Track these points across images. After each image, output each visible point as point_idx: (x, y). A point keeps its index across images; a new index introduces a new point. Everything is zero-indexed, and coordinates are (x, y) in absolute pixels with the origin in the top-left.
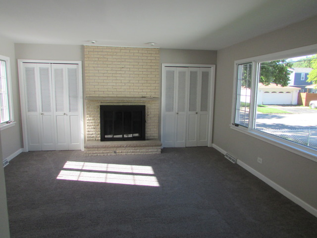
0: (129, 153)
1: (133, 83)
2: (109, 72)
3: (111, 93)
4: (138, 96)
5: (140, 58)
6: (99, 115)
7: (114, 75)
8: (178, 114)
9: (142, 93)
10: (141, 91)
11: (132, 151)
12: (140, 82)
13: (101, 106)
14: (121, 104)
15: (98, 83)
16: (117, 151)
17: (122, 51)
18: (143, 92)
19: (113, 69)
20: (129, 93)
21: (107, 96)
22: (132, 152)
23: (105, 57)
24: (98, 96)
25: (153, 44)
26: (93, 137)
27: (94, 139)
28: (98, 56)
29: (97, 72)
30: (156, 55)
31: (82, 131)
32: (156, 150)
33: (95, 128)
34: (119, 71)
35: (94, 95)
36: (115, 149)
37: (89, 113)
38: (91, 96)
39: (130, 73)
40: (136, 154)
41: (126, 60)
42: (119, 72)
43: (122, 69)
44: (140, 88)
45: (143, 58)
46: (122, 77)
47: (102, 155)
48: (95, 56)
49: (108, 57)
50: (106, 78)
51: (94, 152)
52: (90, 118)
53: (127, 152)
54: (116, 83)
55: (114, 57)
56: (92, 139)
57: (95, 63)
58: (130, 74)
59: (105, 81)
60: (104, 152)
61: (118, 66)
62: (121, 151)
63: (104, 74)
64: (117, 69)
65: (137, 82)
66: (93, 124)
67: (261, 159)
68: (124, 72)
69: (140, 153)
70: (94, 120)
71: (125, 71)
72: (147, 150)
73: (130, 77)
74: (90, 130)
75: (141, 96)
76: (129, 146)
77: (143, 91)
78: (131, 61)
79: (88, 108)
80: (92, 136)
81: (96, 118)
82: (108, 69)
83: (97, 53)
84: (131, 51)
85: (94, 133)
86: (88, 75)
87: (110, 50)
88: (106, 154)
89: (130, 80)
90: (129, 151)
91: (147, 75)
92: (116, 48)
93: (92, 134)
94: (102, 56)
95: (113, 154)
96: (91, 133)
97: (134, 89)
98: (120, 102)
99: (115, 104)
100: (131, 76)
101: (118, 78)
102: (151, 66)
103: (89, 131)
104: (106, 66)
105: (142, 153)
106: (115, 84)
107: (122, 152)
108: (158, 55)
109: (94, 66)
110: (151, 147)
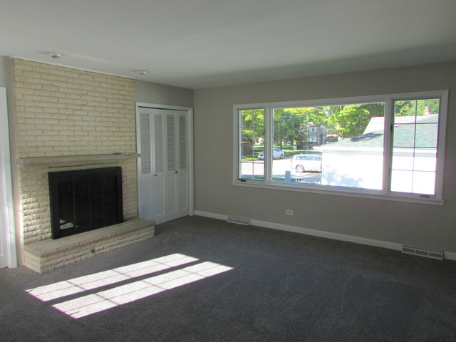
0: (113, 248)
1: (101, 131)
2: (61, 112)
3: (66, 149)
4: (109, 152)
5: (109, 91)
6: (47, 192)
7: (69, 117)
8: (156, 175)
9: (113, 148)
10: (112, 143)
11: (117, 242)
12: (110, 129)
13: (49, 174)
14: (84, 168)
15: (43, 131)
16: (96, 249)
17: (82, 77)
18: (114, 145)
19: (69, 107)
20: (95, 148)
21: (60, 154)
22: (119, 244)
23: (54, 83)
24: (43, 155)
25: (145, 73)
26: (36, 235)
27: (38, 237)
28: (42, 82)
29: (40, 110)
30: (130, 89)
31: (10, 228)
32: (148, 233)
33: (39, 218)
34: (78, 110)
35: (36, 155)
36: (93, 245)
37: (26, 189)
38: (30, 156)
39: (96, 114)
40: (124, 245)
41: (90, 94)
42: (79, 113)
43: (84, 108)
44: (111, 139)
45: (113, 91)
46: (83, 121)
47: (72, 261)
48: (36, 81)
49: (60, 85)
50: (57, 122)
51: (59, 260)
52: (28, 200)
53: (112, 246)
54: (74, 131)
55: (70, 86)
56: (34, 238)
57: (37, 93)
58: (96, 117)
59: (55, 128)
60: (75, 255)
61: (75, 102)
62: (102, 247)
63: (52, 114)
64: (74, 107)
65: (106, 129)
66: (36, 210)
67: (292, 211)
68: (86, 113)
69: (128, 243)
70: (37, 201)
71: (88, 111)
72: (138, 236)
73: (95, 121)
74: (29, 223)
75: (113, 152)
76: (115, 236)
77: (116, 144)
78: (96, 95)
79: (24, 180)
80: (35, 233)
81: (40, 198)
82: (60, 106)
83: (38, 76)
84: (95, 79)
85: (38, 226)
86: (23, 115)
87: (63, 74)
88: (78, 259)
89: (95, 127)
90: (114, 243)
91: (120, 118)
92: (72, 71)
93: (35, 230)
94: (49, 83)
95: (91, 255)
96: (32, 228)
97: (102, 141)
98: (82, 163)
99: (74, 169)
100: (98, 119)
101: (77, 123)
102: (124, 104)
103: (27, 225)
104: (55, 100)
105: (131, 242)
106: (72, 134)
107: (103, 249)
108: (132, 90)
109: (35, 98)
110: (143, 230)
